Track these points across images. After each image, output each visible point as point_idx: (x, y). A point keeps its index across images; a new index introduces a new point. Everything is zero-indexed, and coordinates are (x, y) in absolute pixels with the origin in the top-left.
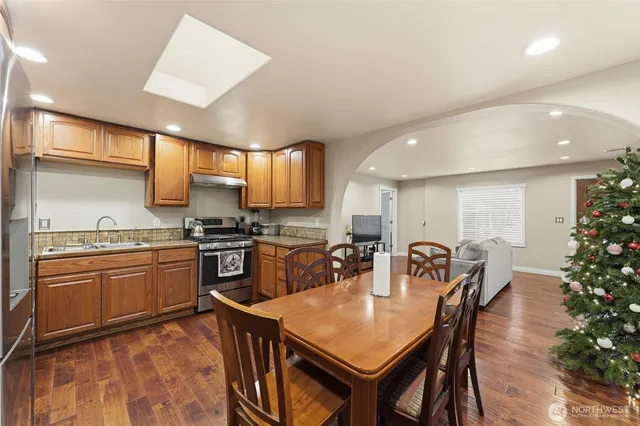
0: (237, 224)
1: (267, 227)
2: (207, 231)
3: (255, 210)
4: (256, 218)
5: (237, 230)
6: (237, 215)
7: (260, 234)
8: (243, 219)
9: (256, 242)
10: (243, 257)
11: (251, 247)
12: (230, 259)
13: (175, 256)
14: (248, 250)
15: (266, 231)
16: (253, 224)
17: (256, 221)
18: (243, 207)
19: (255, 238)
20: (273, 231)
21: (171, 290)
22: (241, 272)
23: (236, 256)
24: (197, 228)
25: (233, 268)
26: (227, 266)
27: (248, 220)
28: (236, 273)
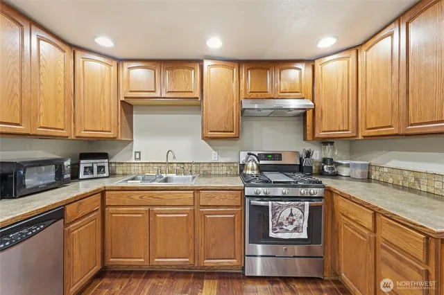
0: (301, 160)
1: (348, 166)
2: (261, 169)
3: (326, 142)
4: (328, 152)
5: (300, 168)
6: (302, 148)
7: (336, 175)
8: (308, 154)
9: (329, 191)
10: (307, 212)
11: (320, 198)
12: (286, 213)
13: (218, 199)
14: (315, 203)
15: (344, 172)
16: (325, 161)
17: (329, 156)
18: (309, 137)
19: (327, 182)
20: (358, 173)
21: (213, 240)
22: (304, 235)
23: (296, 211)
24: (250, 165)
25: (291, 228)
26: (281, 224)
27: (317, 155)
28: (295, 235)
